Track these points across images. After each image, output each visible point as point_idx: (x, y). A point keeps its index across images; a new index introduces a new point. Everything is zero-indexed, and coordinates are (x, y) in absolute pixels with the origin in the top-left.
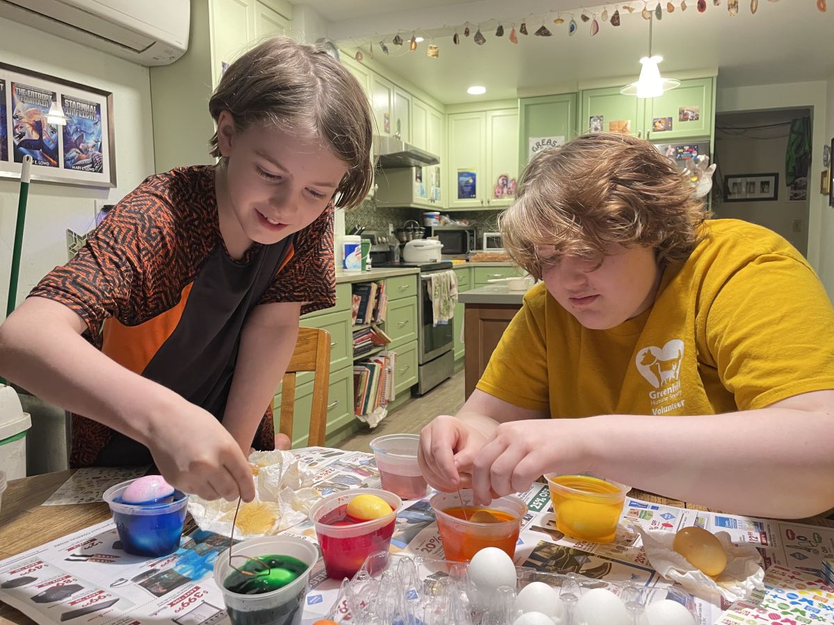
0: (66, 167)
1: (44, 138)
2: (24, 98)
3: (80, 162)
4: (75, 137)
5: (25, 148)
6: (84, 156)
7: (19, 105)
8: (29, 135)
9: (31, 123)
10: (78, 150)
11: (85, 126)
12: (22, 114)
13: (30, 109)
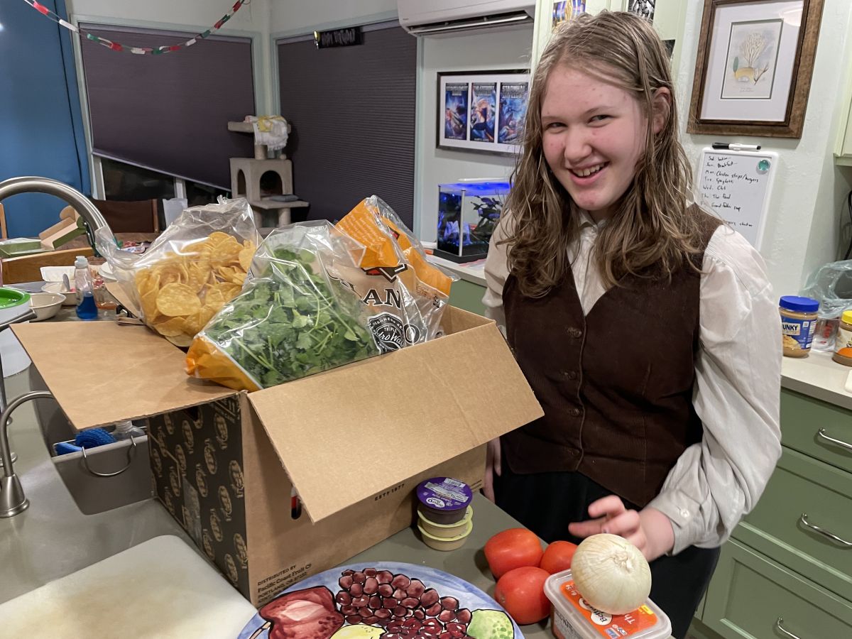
0: (499, 142)
1: (487, 120)
2: (478, 92)
3: (508, 137)
4: (507, 116)
5: (476, 129)
6: (512, 131)
7: (475, 98)
8: (479, 120)
9: (481, 110)
10: (508, 127)
11: (515, 104)
12: (476, 105)
13: (481, 101)
